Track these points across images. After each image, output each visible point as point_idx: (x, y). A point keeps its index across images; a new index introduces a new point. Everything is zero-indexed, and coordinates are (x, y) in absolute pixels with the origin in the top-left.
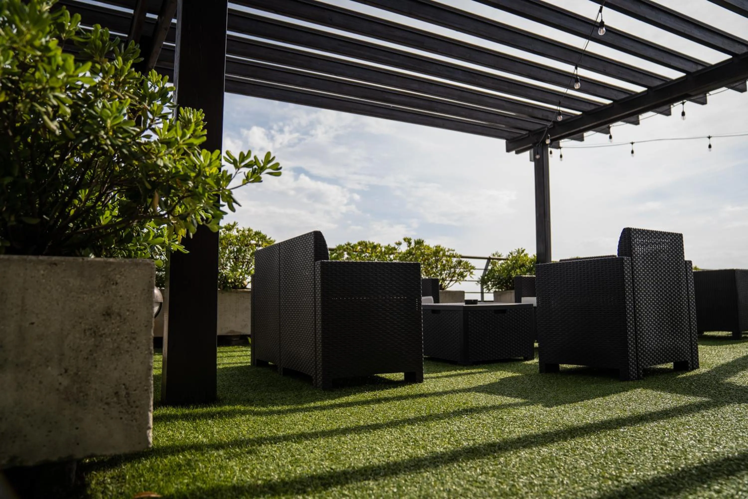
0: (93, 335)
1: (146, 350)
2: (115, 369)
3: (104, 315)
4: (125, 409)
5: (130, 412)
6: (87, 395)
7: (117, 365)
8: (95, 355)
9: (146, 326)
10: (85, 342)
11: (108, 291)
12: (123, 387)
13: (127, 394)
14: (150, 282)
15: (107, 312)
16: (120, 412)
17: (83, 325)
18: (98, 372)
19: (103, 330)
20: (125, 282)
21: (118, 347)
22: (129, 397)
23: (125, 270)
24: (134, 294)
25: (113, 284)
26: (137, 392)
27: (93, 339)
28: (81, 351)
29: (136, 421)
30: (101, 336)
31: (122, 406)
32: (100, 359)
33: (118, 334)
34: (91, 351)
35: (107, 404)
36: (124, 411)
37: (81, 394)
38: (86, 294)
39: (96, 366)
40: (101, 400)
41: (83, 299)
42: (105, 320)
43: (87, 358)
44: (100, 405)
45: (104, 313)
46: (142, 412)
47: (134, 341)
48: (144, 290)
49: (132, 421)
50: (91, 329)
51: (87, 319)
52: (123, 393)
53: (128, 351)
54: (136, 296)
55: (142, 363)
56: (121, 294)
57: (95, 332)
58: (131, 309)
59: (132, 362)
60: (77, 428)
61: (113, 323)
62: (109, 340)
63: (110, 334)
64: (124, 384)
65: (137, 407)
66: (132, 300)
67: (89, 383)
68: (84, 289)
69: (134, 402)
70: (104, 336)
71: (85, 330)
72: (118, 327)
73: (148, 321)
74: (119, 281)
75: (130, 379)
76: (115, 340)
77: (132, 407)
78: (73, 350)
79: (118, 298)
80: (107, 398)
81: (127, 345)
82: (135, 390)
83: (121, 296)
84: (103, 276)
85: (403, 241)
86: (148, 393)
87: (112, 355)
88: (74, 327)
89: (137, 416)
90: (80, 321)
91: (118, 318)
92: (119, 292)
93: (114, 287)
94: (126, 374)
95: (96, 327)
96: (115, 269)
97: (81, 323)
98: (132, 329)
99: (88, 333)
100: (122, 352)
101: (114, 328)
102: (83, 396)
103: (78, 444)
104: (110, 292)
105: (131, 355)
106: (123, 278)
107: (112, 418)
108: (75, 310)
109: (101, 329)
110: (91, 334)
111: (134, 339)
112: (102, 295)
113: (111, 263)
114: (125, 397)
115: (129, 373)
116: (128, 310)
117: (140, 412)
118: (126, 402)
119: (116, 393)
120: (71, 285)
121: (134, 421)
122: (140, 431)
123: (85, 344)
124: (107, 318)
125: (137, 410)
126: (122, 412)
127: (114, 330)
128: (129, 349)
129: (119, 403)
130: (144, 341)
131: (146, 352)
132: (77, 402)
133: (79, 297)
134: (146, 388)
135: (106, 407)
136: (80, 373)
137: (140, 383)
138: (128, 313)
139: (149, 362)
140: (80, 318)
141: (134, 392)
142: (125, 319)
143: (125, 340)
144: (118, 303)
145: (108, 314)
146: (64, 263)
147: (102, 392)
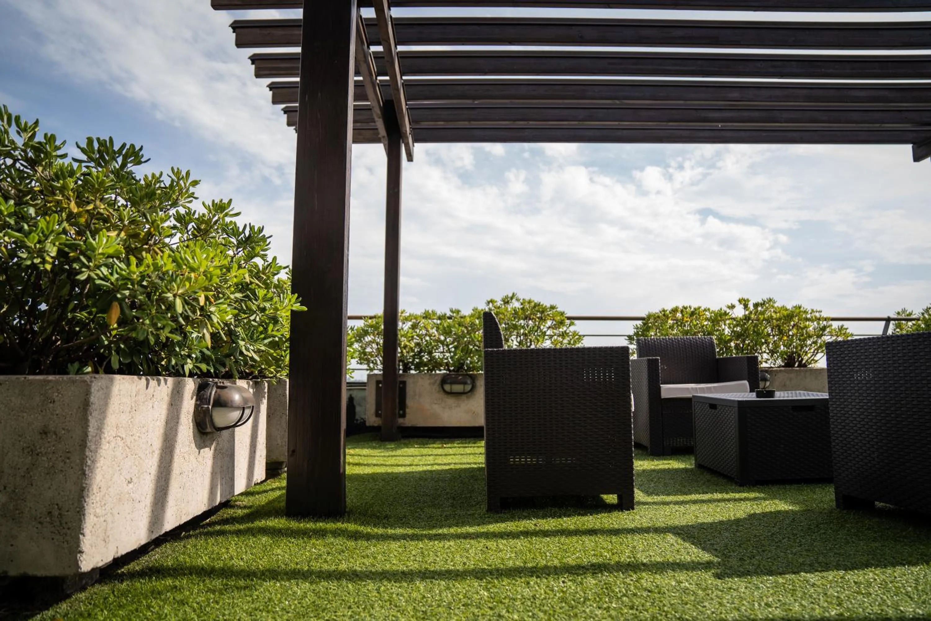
0: (31, 453)
1: (80, 470)
2: (50, 488)
3: (41, 433)
4: (58, 530)
5: (62, 534)
6: (22, 512)
7: (52, 485)
8: (31, 473)
9: (80, 446)
10: (23, 459)
11: (46, 410)
12: (56, 507)
13: (60, 514)
14: (85, 400)
15: (43, 431)
16: (52, 532)
17: (21, 443)
18: (33, 490)
19: (40, 448)
20: (62, 400)
21: (53, 466)
22: (61, 517)
23: (62, 388)
24: (70, 413)
25: (51, 402)
26: (69, 513)
27: (30, 458)
28: (19, 469)
29: (68, 544)
30: (38, 455)
31: (54, 526)
32: (36, 478)
33: (54, 453)
34: (28, 469)
35: (41, 523)
36: (56, 532)
37: (17, 512)
38: (26, 412)
39: (32, 485)
40: (35, 519)
41: (23, 417)
42: (42, 438)
43: (24, 476)
44: (34, 523)
45: (41, 431)
46: (73, 534)
47: (68, 461)
48: (79, 408)
49: (63, 542)
50: (29, 447)
51: (26, 437)
52: (56, 513)
53: (62, 471)
54: (71, 414)
55: (75, 484)
56: (57, 412)
57: (32, 451)
58: (67, 428)
59: (66, 482)
60: (12, 545)
61: (49, 442)
62: (45, 458)
63: (46, 453)
64: (57, 505)
65: (69, 529)
66: (68, 419)
67: (25, 501)
68: (24, 408)
69: (66, 523)
70: (40, 455)
71: (23, 448)
72: (53, 446)
73: (82, 440)
74: (56, 399)
75: (63, 500)
76: (51, 459)
77: (64, 528)
78: (12, 467)
79: (55, 416)
80: (41, 518)
81: (62, 464)
82: (68, 511)
83: (57, 415)
84: (41, 394)
85: (737, 303)
86: (80, 515)
87: (47, 474)
88: (13, 445)
89: (68, 538)
90: (20, 439)
91: (54, 437)
92: (56, 411)
93: (51, 405)
94: (59, 494)
95: (34, 445)
96: (53, 387)
97: (20, 441)
98: (66, 449)
99: (25, 451)
100: (57, 471)
101: (50, 447)
102: (19, 514)
103: (12, 561)
104: (48, 411)
105: (65, 475)
106: (60, 395)
107: (44, 538)
108: (15, 429)
109: (38, 447)
110: (29, 452)
111: (68, 458)
112: (40, 414)
113: (50, 381)
114: (58, 517)
115: (62, 493)
116: (64, 429)
117: (71, 535)
118: (58, 523)
119: (50, 513)
120: (13, 404)
121: (66, 543)
122: (70, 554)
123: (22, 462)
124: (44, 436)
125: (68, 532)
126: (54, 533)
127: (49, 449)
128: (63, 469)
129: (52, 523)
130: (78, 461)
131: (80, 472)
132: (13, 519)
133: (19, 416)
134: (78, 509)
135: (39, 526)
136: (17, 491)
137: (73, 504)
138: (63, 432)
139: (82, 483)
140: (19, 436)
141: (66, 513)
142: (60, 438)
143: (60, 459)
144: (54, 422)
145: (44, 432)
146: (7, 383)
147: (36, 510)
